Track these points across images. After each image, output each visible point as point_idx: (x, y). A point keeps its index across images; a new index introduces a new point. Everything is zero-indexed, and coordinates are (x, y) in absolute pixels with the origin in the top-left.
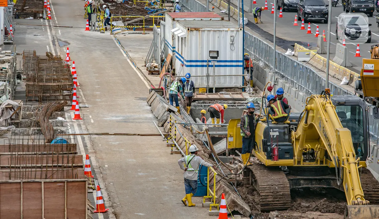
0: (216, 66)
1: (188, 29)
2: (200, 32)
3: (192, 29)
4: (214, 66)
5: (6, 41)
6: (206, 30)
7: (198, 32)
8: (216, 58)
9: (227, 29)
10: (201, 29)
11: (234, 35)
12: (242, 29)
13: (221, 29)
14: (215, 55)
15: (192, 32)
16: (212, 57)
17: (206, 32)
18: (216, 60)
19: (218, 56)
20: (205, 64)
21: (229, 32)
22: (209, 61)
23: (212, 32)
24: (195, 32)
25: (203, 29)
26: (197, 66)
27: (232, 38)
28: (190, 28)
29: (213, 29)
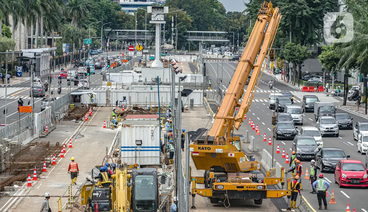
0: (141, 150)
1: (123, 126)
2: (131, 127)
3: (125, 126)
4: (139, 150)
5: (41, 136)
6: (135, 126)
7: (129, 128)
8: (141, 145)
9: (149, 126)
10: (131, 126)
11: (154, 130)
12: (159, 125)
13: (145, 126)
14: (140, 143)
15: (125, 128)
16: (138, 145)
17: (135, 128)
18: (140, 146)
19: (142, 144)
20: (134, 149)
21: (150, 128)
22: (136, 147)
23: (138, 128)
24: (127, 127)
25: (133, 126)
26: (128, 150)
27: (152, 132)
28: (123, 125)
29: (139, 126)
